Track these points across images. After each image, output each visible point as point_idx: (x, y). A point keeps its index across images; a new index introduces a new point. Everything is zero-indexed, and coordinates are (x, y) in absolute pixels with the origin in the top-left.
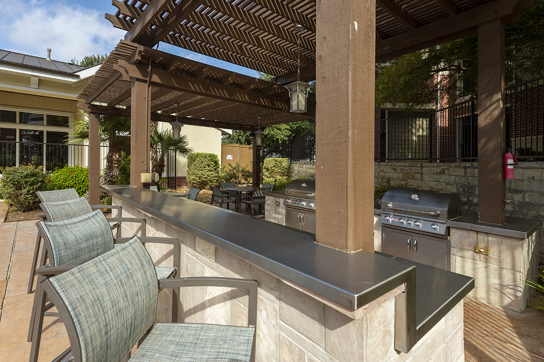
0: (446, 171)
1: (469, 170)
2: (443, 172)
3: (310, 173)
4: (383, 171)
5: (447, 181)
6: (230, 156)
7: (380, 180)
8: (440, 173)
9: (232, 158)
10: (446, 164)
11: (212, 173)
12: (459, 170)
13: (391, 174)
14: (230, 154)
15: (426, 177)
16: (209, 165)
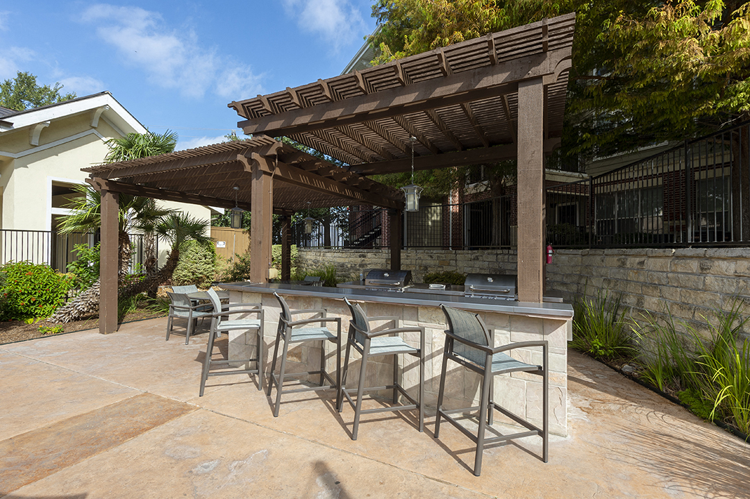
0: (480, 258)
1: (500, 256)
2: (477, 259)
3: (339, 263)
4: (420, 258)
5: (481, 267)
6: (220, 243)
7: (417, 267)
8: (474, 259)
9: (224, 246)
10: (480, 251)
11: (209, 266)
12: (491, 256)
13: (428, 262)
14: (221, 241)
15: (460, 264)
16: (205, 256)
